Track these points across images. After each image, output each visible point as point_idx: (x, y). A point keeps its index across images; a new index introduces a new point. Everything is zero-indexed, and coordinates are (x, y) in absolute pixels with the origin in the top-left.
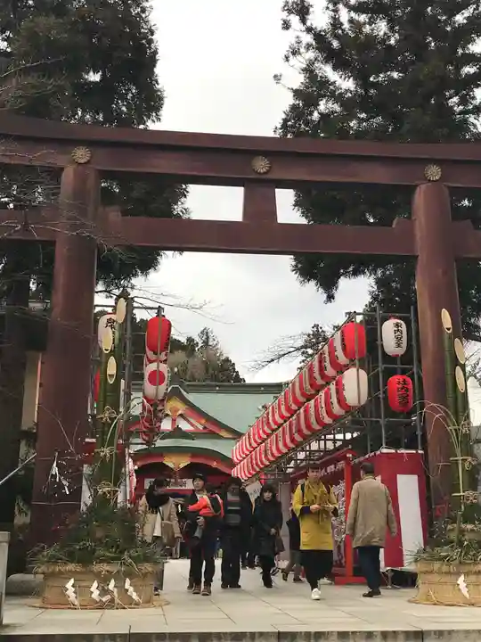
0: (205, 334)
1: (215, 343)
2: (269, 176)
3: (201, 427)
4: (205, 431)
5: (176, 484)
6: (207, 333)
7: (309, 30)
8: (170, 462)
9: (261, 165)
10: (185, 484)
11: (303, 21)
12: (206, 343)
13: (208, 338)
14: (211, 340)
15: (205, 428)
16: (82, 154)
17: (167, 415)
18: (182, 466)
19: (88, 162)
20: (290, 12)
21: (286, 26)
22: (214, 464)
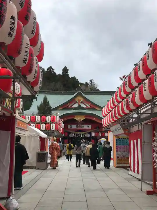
0: (91, 81)
1: (94, 84)
3: (89, 106)
4: (91, 108)
5: (80, 127)
6: (92, 81)
8: (77, 119)
10: (83, 127)
12: (91, 84)
13: (92, 82)
14: (93, 83)
15: (90, 107)
17: (77, 102)
18: (81, 120)
22: (94, 119)
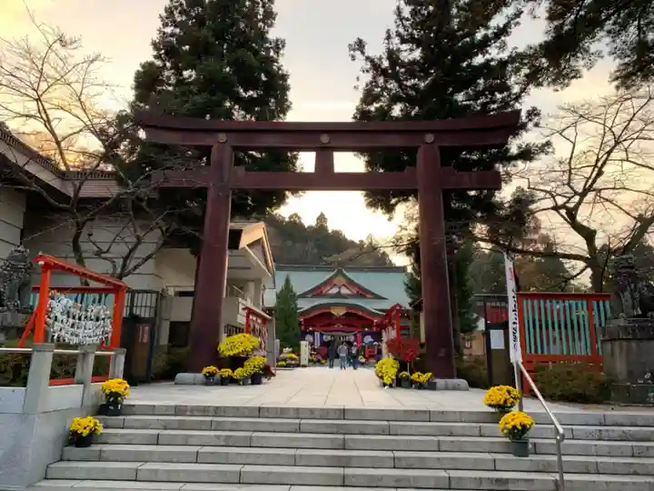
2: (329, 145)
3: (355, 292)
4: (357, 294)
7: (368, 58)
8: (334, 311)
9: (325, 139)
11: (363, 53)
15: (357, 292)
16: (222, 137)
17: (335, 285)
19: (227, 141)
20: (354, 50)
21: (353, 58)
